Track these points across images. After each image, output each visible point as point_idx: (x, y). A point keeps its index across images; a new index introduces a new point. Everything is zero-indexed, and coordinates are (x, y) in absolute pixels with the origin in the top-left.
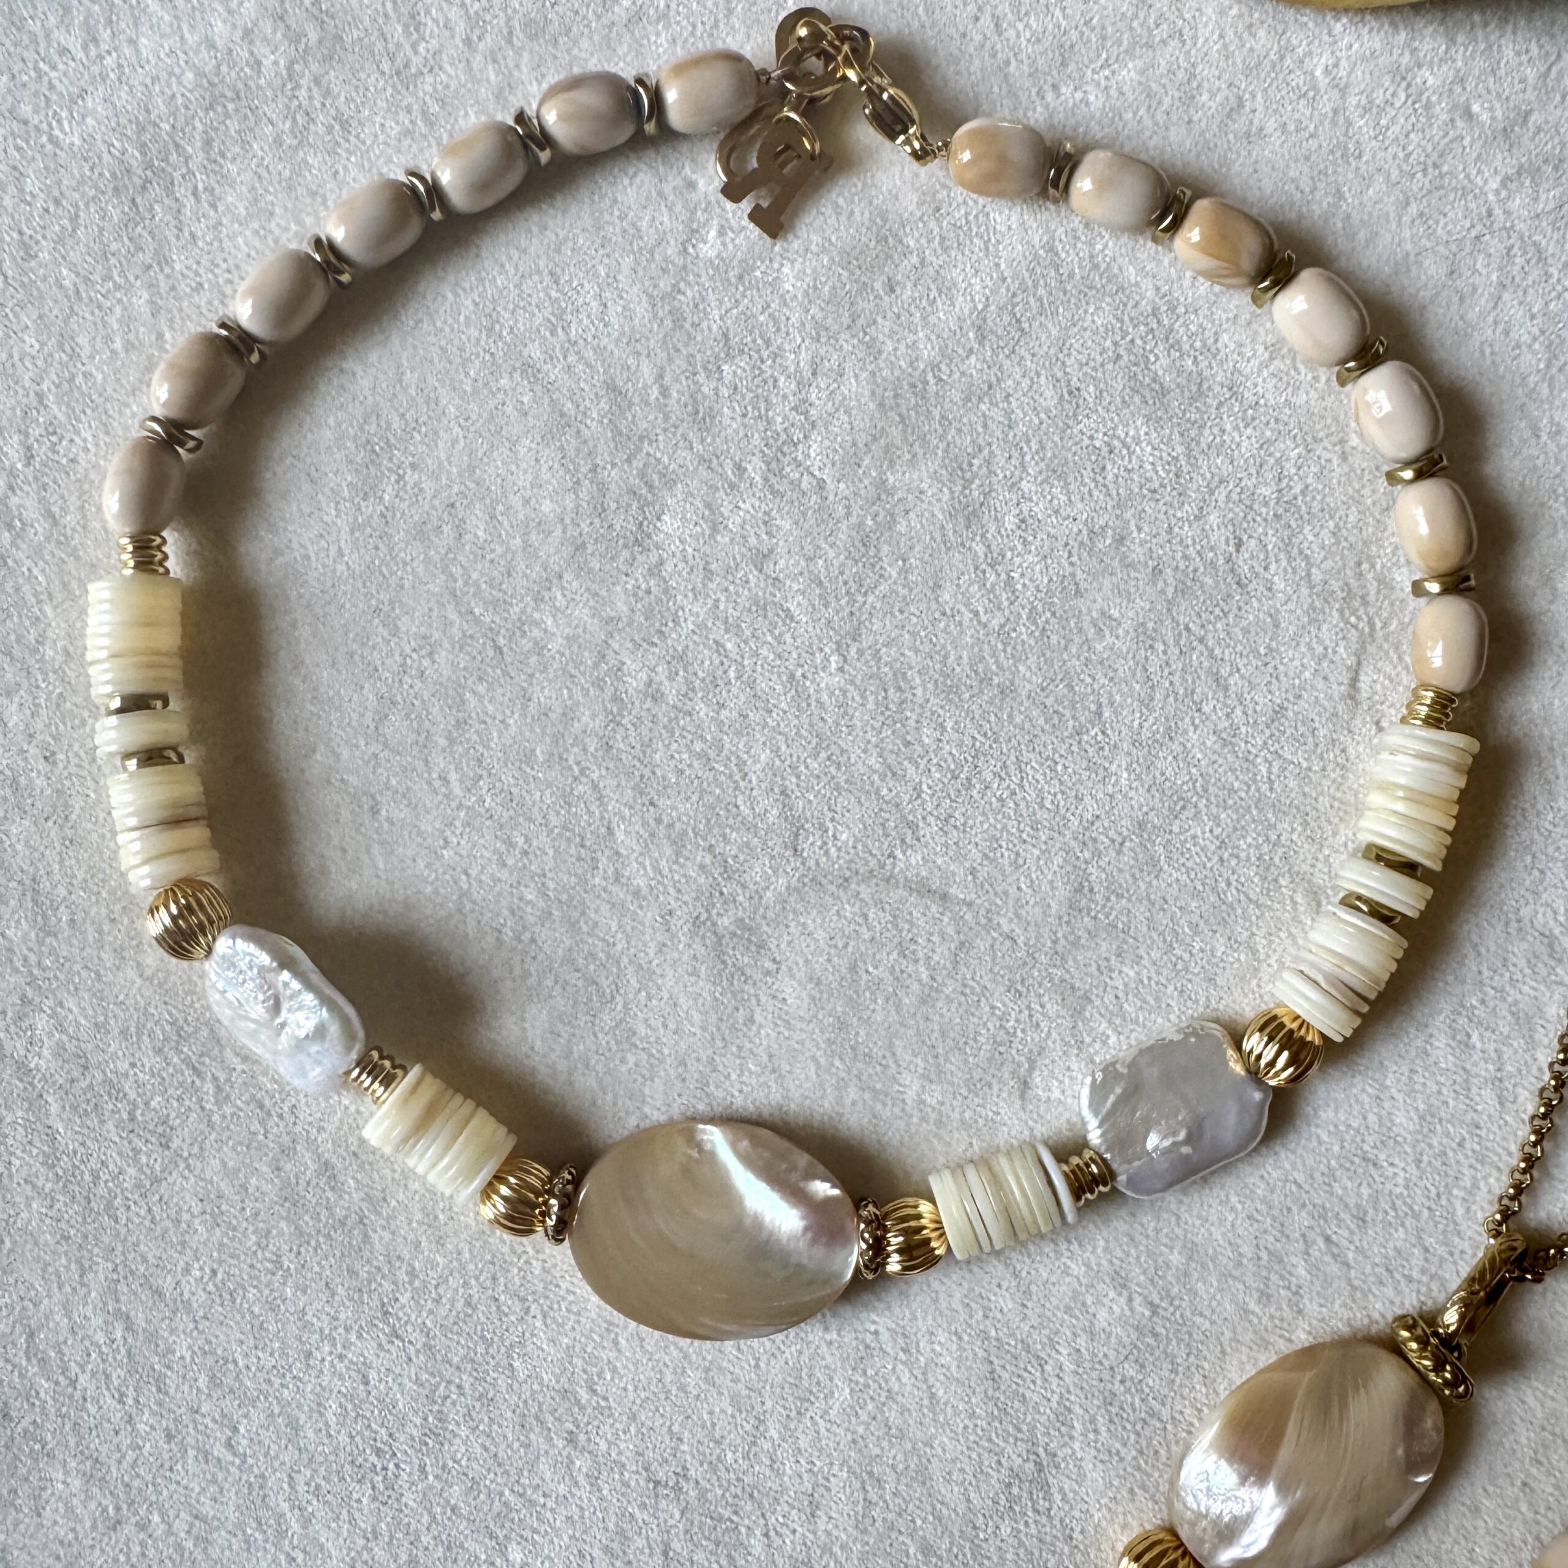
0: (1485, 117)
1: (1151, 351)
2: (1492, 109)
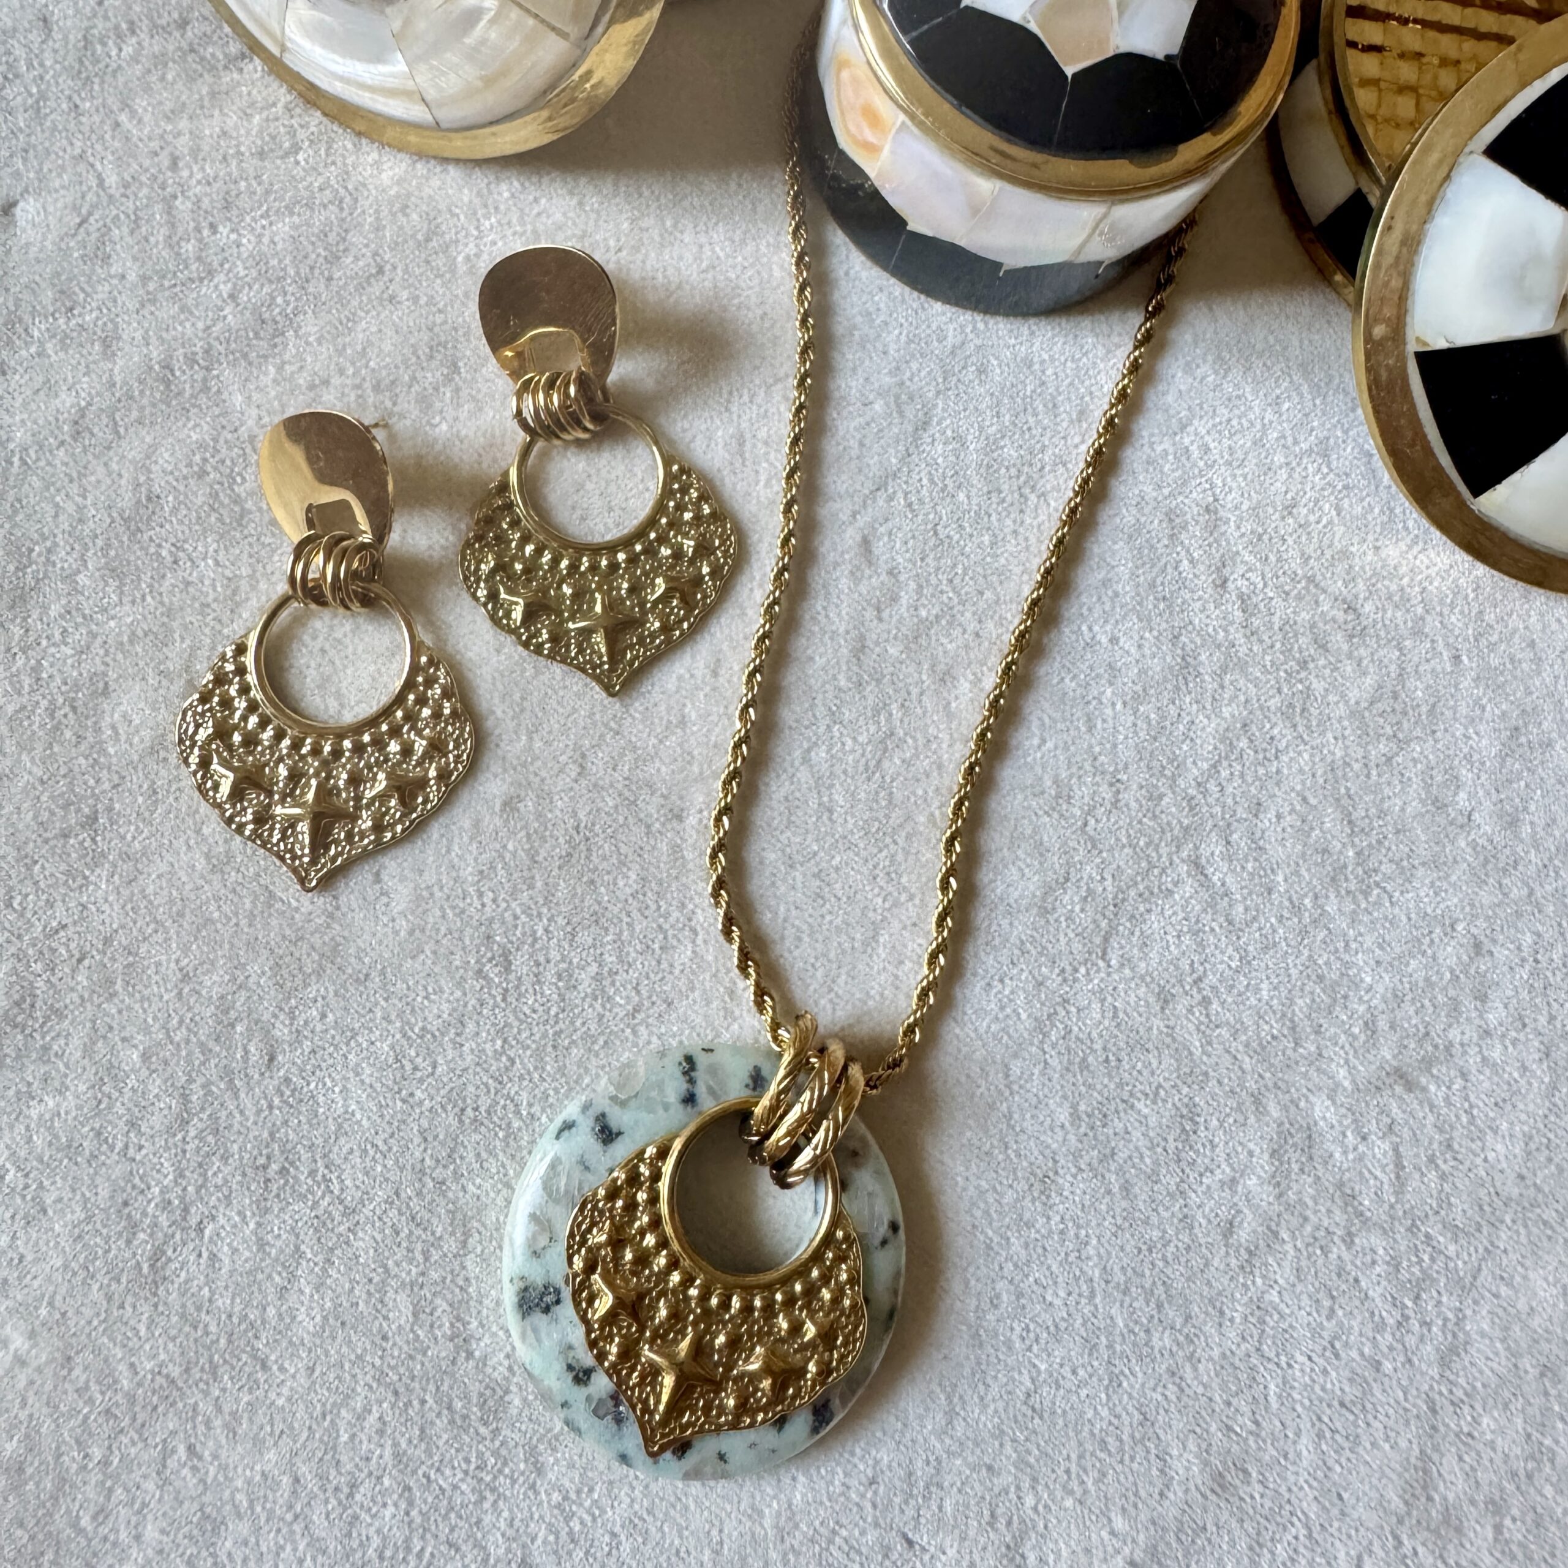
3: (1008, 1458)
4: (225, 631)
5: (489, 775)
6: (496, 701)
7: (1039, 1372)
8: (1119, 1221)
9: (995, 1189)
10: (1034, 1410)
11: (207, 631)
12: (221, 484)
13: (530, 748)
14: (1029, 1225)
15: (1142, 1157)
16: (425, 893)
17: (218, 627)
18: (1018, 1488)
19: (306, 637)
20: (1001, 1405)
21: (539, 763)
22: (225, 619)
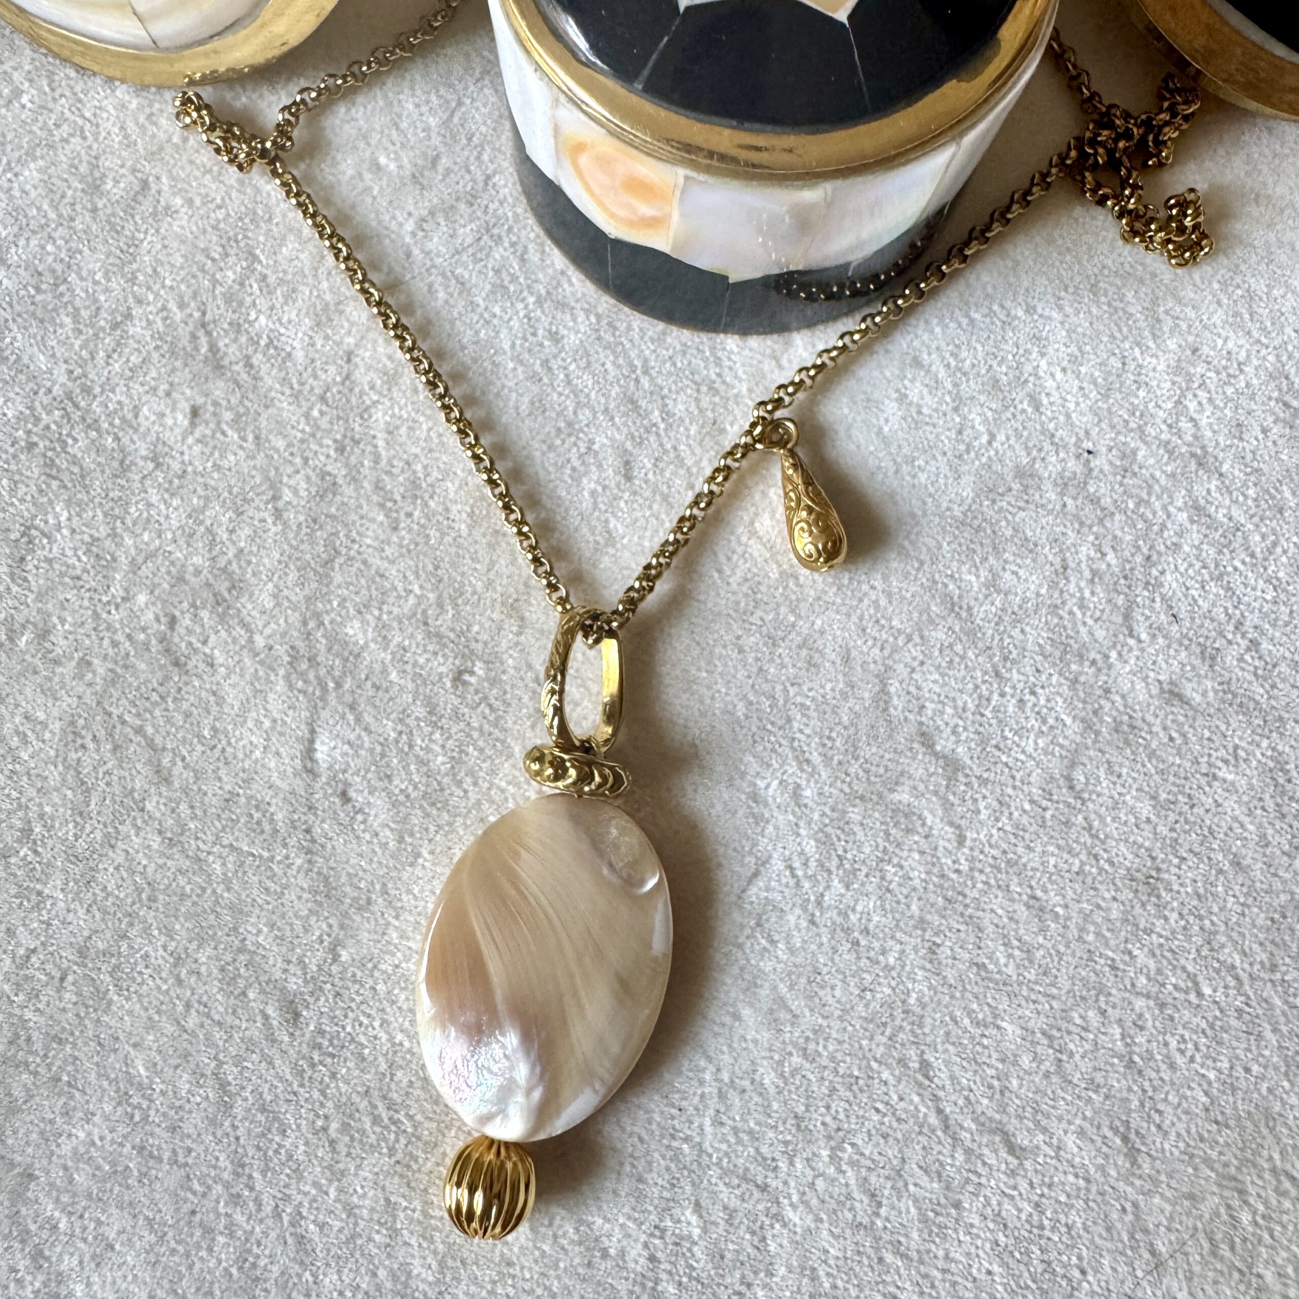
0: (392, 166)
1: (68, 435)
2: (397, 159)
3: (1207, 1179)
7: (1210, 1083)
8: (1242, 900)
9: (1099, 907)
10: (1217, 1122)
12: (54, 449)
14: (1149, 932)
15: (1242, 826)
16: (402, 798)
18: (1229, 1207)
20: (1181, 1127)
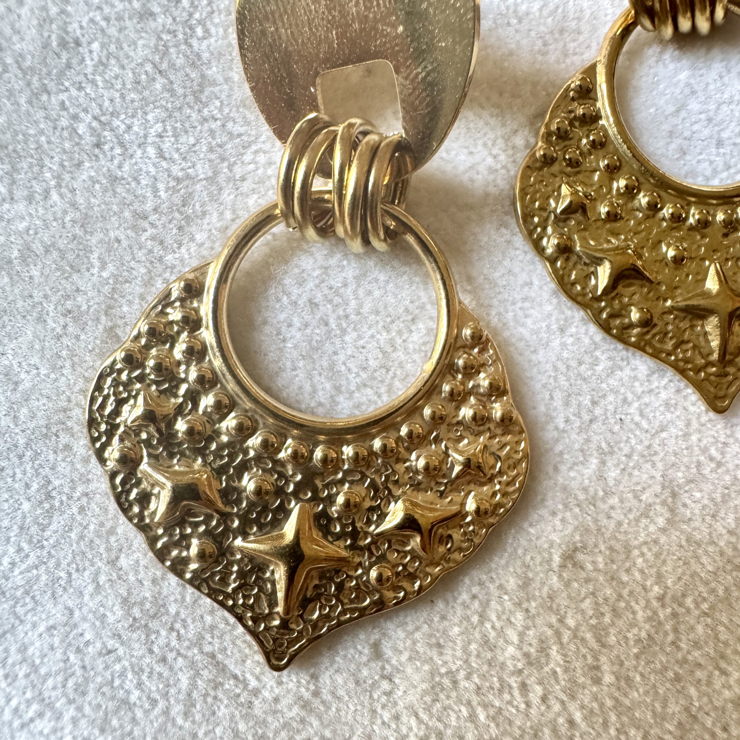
4: (169, 258)
5: (544, 512)
6: (558, 403)
11: (140, 255)
13: (601, 477)
17: (158, 251)
19: (287, 281)
21: (614, 501)
22: (169, 241)
